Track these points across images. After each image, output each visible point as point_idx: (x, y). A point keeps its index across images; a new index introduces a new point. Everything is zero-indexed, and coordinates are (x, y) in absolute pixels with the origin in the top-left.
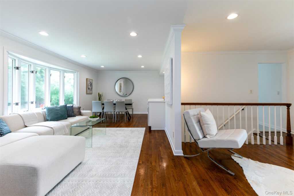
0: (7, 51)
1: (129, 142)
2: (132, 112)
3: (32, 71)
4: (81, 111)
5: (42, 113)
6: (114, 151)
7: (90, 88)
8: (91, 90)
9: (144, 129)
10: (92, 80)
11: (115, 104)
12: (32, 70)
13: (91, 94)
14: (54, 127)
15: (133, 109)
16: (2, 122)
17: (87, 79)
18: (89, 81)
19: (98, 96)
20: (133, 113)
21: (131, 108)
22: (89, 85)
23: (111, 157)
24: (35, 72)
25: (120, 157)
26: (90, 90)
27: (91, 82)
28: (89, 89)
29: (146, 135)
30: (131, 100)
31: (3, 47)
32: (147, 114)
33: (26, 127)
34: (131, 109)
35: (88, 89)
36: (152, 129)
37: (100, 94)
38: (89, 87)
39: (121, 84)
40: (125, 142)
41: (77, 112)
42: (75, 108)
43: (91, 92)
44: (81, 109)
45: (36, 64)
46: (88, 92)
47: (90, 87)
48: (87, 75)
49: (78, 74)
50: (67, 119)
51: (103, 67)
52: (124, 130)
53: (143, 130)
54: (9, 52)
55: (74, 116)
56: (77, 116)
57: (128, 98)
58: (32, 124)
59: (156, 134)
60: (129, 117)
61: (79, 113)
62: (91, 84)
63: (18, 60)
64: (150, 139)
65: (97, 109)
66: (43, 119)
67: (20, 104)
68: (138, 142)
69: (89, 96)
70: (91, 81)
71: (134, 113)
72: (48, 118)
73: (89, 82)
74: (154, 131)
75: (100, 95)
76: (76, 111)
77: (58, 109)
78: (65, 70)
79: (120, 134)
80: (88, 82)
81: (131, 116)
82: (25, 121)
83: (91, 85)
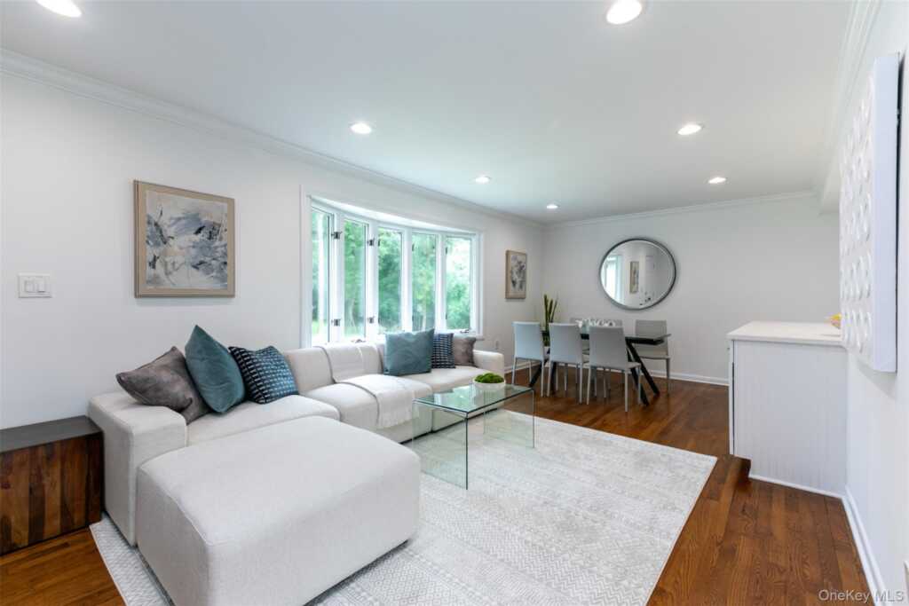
0: (307, 196)
1: (611, 517)
2: (665, 373)
3: (371, 241)
4: (474, 351)
5: (376, 349)
6: (529, 539)
7: (518, 280)
8: (521, 287)
9: (710, 461)
10: (525, 255)
11: (585, 337)
12: (371, 238)
13: (522, 298)
14: (380, 394)
15: (668, 360)
16: (282, 366)
17: (508, 253)
18: (515, 259)
19: (543, 306)
20: (668, 375)
21: (662, 354)
22: (516, 269)
23: (509, 564)
24: (376, 243)
25: (540, 580)
26: (517, 286)
27: (520, 263)
28: (514, 283)
29: (713, 503)
30: (663, 323)
31: (300, 186)
32: (727, 387)
33: (334, 382)
34: (665, 361)
35: (511, 284)
36: (751, 475)
37: (549, 299)
38: (516, 277)
39: (638, 263)
40: (590, 509)
41: (463, 353)
42: (459, 340)
43: (520, 293)
44: (475, 345)
45: (379, 222)
46: (511, 294)
47: (519, 277)
48: (505, 241)
49: (479, 240)
50: (428, 372)
51: (552, 207)
52: (607, 444)
53: (698, 467)
54: (314, 197)
55: (452, 365)
56: (461, 365)
57: (653, 315)
58: (347, 377)
59: (778, 511)
60: (648, 390)
61: (466, 358)
62: (522, 268)
63: (338, 215)
64: (729, 532)
65: (528, 350)
66: (376, 364)
67: (342, 323)
68: (651, 529)
69: (515, 304)
70: (520, 258)
71: (675, 375)
72: (388, 366)
73: (516, 263)
74: (769, 488)
75: (549, 304)
76: (459, 350)
77: (412, 340)
78: (446, 232)
79: (586, 457)
80: (513, 263)
81: (662, 390)
82: (334, 367)
83: (522, 270)
